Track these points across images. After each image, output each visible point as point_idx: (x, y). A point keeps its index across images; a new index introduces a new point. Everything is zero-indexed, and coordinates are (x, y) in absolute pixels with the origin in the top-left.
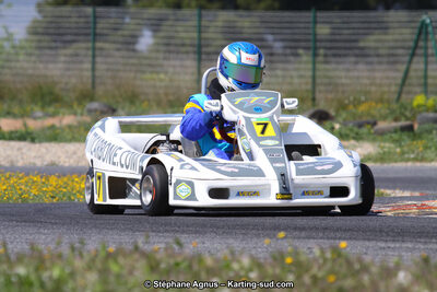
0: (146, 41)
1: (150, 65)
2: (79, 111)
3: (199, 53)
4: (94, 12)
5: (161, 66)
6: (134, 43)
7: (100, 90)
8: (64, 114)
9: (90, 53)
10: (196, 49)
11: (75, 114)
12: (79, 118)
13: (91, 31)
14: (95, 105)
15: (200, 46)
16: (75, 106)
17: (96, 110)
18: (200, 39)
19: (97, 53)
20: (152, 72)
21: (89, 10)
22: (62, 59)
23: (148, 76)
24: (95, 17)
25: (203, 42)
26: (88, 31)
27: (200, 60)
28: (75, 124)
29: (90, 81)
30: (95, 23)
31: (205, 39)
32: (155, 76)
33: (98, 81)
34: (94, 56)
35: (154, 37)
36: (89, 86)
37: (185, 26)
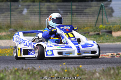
0: (25, 11)
1: (26, 18)
2: (7, 31)
3: (40, 14)
4: (11, 4)
5: (29, 18)
6: (22, 12)
7: (13, 25)
8: (3, 32)
9: (10, 15)
10: (39, 13)
11: (6, 32)
12: (7, 33)
13: (10, 9)
14: (11, 29)
15: (40, 12)
16: (6, 30)
17: (11, 31)
18: (40, 11)
19: (12, 15)
20: (27, 20)
21: (9, 3)
22: (2, 17)
23: (26, 21)
24: (11, 5)
25: (41, 11)
26: (9, 9)
27: (40, 16)
28: (6, 35)
29: (10, 23)
30: (11, 7)
31: (42, 11)
32: (28, 21)
33: (12, 22)
34: (11, 16)
35: (27, 10)
36: (10, 24)
37: (36, 7)
